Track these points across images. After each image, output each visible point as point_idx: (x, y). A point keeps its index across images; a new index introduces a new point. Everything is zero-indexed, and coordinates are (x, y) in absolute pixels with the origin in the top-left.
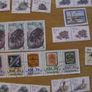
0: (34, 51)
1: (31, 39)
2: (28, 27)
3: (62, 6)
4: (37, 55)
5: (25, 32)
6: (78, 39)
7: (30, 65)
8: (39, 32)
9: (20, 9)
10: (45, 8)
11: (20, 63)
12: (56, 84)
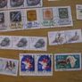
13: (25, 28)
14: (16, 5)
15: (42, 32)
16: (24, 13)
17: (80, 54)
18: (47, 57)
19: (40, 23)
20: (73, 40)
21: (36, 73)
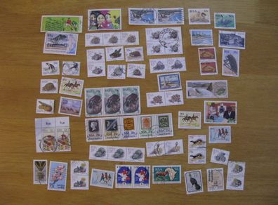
0: (129, 116)
1: (127, 104)
2: (123, 92)
3: (156, 71)
4: (132, 119)
5: (121, 98)
6: (172, 104)
7: (126, 128)
8: (134, 97)
9: (115, 74)
10: (140, 74)
11: (116, 127)
12: (151, 147)
13: (121, 138)
14: (112, 112)
15: (141, 143)
16: (120, 121)
17: (180, 166)
18: (145, 170)
19: (138, 132)
20: (172, 151)
21: (133, 186)
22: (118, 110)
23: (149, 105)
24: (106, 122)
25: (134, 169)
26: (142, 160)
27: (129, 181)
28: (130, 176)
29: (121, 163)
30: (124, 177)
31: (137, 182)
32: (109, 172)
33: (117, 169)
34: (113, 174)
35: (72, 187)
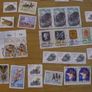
15: (83, 49)
19: (80, 40)
22: (64, 24)
23: (87, 20)
24: (56, 33)
25: (78, 70)
26: (84, 62)
27: (74, 79)
28: (75, 75)
29: (68, 65)
30: (71, 76)
31: (81, 79)
32: (59, 73)
33: (65, 70)
34: (62, 74)
35: (29, 86)
